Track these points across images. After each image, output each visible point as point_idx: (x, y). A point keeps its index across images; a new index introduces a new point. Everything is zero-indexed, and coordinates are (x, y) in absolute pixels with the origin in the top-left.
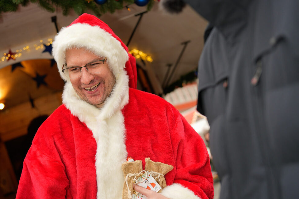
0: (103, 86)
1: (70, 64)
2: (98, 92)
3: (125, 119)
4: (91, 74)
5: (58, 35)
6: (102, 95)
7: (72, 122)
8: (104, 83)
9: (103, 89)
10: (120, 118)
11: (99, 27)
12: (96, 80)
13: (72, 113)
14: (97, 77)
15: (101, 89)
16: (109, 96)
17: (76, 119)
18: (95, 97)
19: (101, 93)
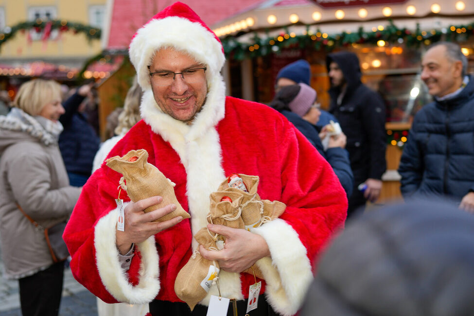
0: (195, 99)
1: (160, 66)
2: (188, 105)
3: (220, 137)
4: (185, 83)
5: (144, 27)
6: (192, 109)
7: (153, 142)
8: (196, 96)
9: (194, 102)
10: (215, 136)
11: (200, 24)
12: (189, 92)
13: (152, 129)
14: (191, 87)
15: (192, 102)
16: (199, 110)
17: (159, 137)
18: (183, 111)
19: (191, 106)
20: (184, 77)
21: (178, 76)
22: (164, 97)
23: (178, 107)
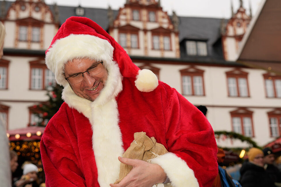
0: (102, 84)
1: (71, 72)
12: (97, 82)
14: (97, 78)
20: (90, 73)
21: (85, 74)
22: (81, 90)
23: (93, 94)
